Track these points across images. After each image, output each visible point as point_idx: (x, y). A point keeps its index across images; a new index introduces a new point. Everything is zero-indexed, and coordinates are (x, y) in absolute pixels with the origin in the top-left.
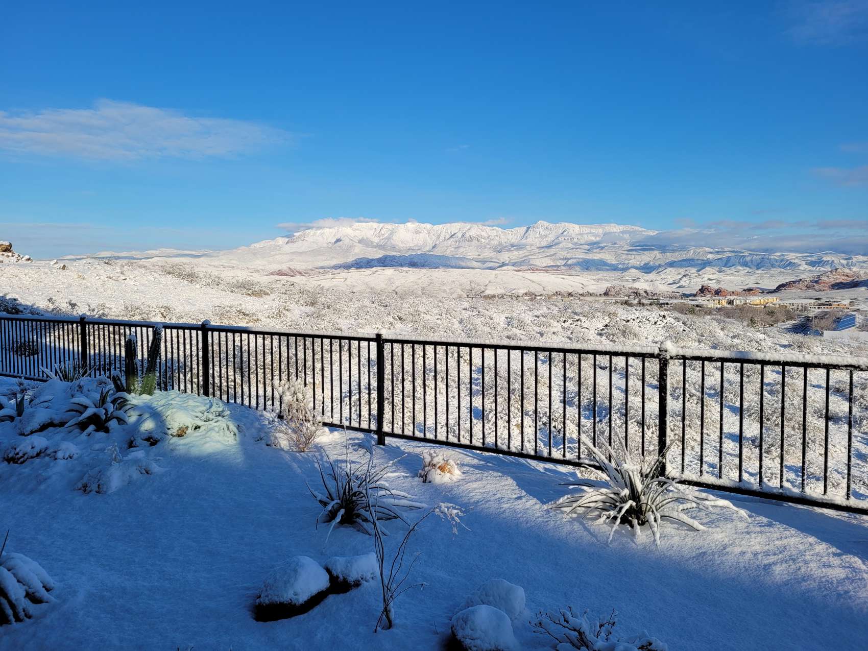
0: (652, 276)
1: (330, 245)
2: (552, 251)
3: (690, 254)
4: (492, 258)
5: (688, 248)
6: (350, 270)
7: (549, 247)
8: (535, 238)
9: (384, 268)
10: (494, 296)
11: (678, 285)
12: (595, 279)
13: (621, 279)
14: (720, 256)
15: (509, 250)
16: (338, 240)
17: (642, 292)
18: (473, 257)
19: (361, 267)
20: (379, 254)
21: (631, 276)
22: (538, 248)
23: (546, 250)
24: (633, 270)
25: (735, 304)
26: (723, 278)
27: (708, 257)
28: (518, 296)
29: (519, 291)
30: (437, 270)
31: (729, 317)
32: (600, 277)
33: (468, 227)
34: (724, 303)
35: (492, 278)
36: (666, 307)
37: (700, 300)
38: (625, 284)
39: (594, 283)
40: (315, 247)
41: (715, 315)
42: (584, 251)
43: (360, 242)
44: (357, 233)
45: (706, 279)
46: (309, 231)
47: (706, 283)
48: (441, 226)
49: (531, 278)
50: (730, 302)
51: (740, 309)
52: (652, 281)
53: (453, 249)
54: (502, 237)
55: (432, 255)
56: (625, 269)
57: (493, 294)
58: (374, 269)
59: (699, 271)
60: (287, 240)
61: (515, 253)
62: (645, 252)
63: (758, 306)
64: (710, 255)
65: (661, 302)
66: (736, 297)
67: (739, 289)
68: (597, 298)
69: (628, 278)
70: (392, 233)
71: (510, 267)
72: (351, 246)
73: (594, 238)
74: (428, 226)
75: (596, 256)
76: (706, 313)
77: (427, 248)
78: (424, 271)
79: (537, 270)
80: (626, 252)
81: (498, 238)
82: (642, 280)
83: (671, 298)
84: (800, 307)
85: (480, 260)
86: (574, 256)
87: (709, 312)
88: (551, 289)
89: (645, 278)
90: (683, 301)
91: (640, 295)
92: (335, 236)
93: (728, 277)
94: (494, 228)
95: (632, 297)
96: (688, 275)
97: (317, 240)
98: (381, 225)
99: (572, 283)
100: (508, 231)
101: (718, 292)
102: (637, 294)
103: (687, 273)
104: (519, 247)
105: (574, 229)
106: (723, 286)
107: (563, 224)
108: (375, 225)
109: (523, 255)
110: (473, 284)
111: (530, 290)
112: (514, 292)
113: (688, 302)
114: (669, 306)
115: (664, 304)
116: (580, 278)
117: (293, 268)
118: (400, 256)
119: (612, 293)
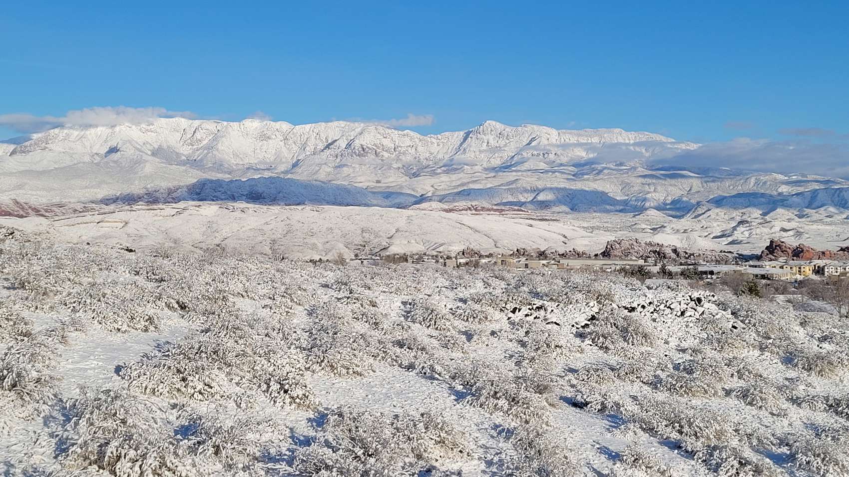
0: (686, 222)
1: (98, 159)
2: (511, 176)
3: (750, 185)
4: (401, 187)
5: (747, 174)
6: (135, 207)
7: (506, 167)
8: (480, 152)
9: (201, 203)
10: (404, 258)
11: (730, 239)
12: (587, 228)
13: (632, 227)
14: (801, 189)
15: (433, 174)
16: (113, 150)
17: (668, 251)
18: (368, 184)
19: (156, 201)
20: (192, 177)
21: (651, 223)
22: (486, 169)
23: (501, 174)
24: (653, 212)
25: (826, 274)
26: (807, 227)
27: (780, 190)
28: (449, 258)
29: (451, 248)
30: (300, 207)
31: (816, 298)
32: (595, 223)
33: (359, 130)
34: (808, 271)
35: (402, 223)
36: (709, 279)
37: (769, 267)
38: (639, 236)
39: (585, 233)
40: (68, 162)
41: (794, 293)
42: (566, 176)
43: (154, 154)
44: (150, 137)
45: (777, 229)
46: (57, 131)
47: (778, 236)
48: (308, 127)
49: (472, 225)
50: (819, 271)
51: (835, 283)
52: (685, 231)
53: (329, 170)
54: (420, 149)
55: (292, 180)
56: (639, 210)
57: (403, 252)
58: (182, 205)
59: (765, 214)
60: (12, 147)
61: (444, 178)
62: (673, 181)
64: (783, 186)
65: (700, 269)
66: (828, 261)
67: (833, 247)
68: (589, 262)
69: (644, 226)
70: (216, 137)
71: (435, 205)
72: (138, 162)
73: (584, 154)
74: (285, 126)
75: (589, 184)
76: (777, 289)
77: (282, 168)
78: (275, 209)
79: (483, 209)
80: (640, 180)
81: (414, 150)
82: (668, 230)
83: (718, 262)
85: (379, 190)
86: (548, 186)
87: (783, 289)
88: (509, 244)
89: (673, 226)
90: (738, 268)
91: (665, 257)
92: (106, 141)
93: (815, 227)
94: (406, 132)
95: (651, 261)
96: (747, 222)
97: (70, 148)
98: (197, 123)
99: (547, 235)
100: (432, 139)
101: (798, 253)
102: (660, 255)
103: (745, 217)
104: (450, 167)
105: (549, 136)
106: (806, 242)
107: (530, 127)
108: (183, 122)
109: (459, 183)
110: (366, 235)
111: (471, 247)
112: (441, 249)
113: (747, 269)
114: (714, 277)
115: (705, 273)
116: (560, 225)
117: (21, 200)
118: (231, 181)
119: (617, 253)
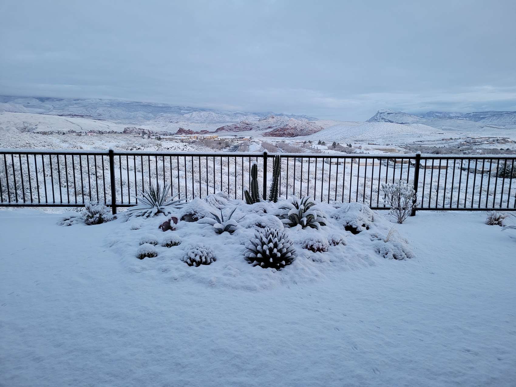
0: (151, 122)
12: (117, 123)
15: (53, 101)
17: (146, 131)
29: (63, 130)
34: (193, 138)
35: (41, 120)
38: (135, 126)
39: (115, 125)
45: (181, 124)
47: (182, 127)
49: (71, 121)
57: (44, 131)
61: (58, 103)
66: (198, 135)
67: (199, 130)
68: (119, 135)
79: (75, 115)
88: (88, 128)
89: (147, 123)
95: (141, 134)
103: (171, 120)
106: (190, 128)
110: (26, 124)
112: (59, 130)
116: (106, 122)
119: (128, 132)
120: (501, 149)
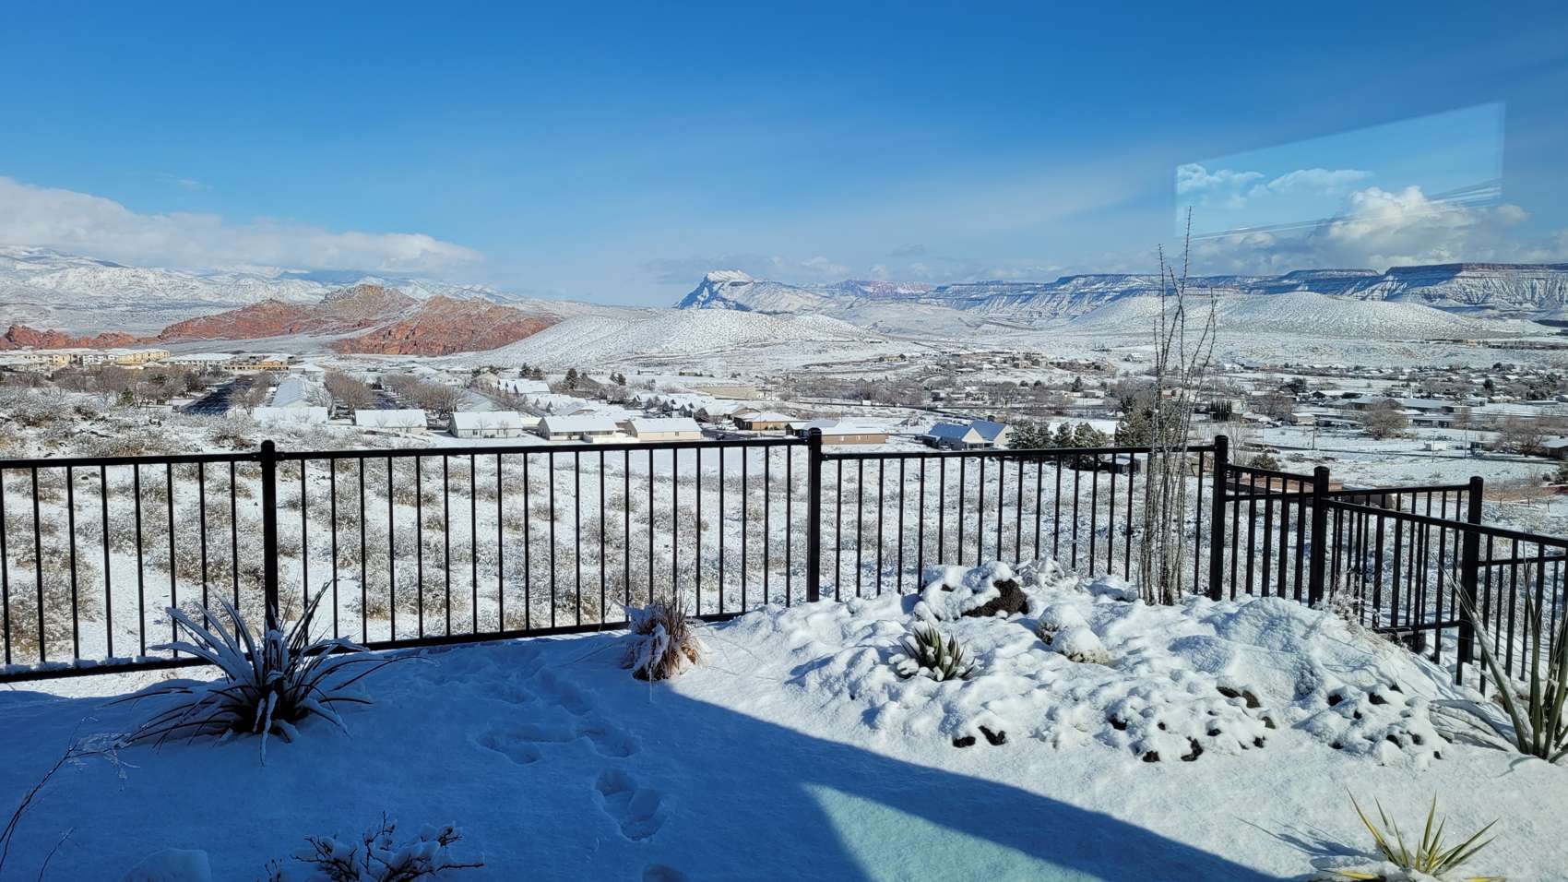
25: (85, 364)
34: (62, 361)
37: (11, 357)
41: (45, 386)
47: (19, 321)
50: (76, 360)
51: (95, 374)
63: (133, 367)
66: (87, 350)
67: (91, 334)
84: (209, 369)
101: (47, 340)
106: (56, 327)
120: (1023, 384)
